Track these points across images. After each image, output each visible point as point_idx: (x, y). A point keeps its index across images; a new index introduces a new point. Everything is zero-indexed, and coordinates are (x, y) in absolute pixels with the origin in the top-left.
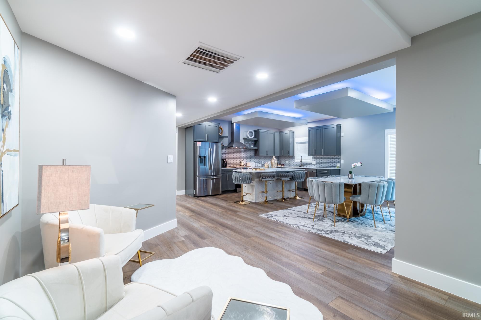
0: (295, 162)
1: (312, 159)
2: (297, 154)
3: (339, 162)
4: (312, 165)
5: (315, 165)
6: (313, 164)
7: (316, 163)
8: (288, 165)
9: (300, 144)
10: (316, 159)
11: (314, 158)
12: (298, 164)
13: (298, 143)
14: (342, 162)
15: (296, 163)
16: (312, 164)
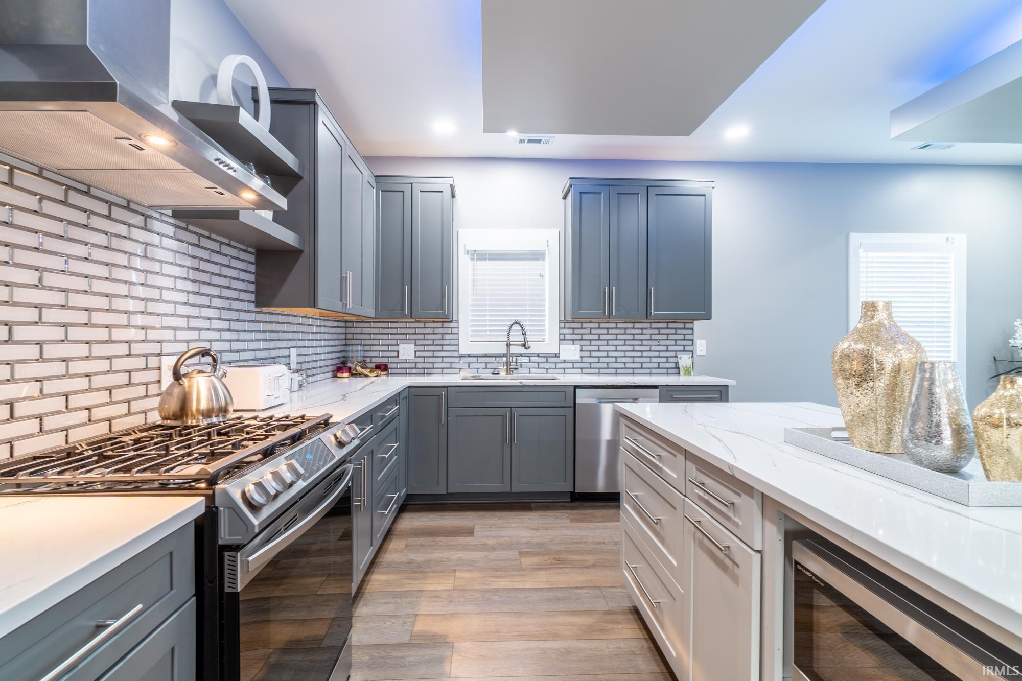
0: (462, 350)
1: (562, 337)
2: (472, 310)
3: (687, 348)
4: (559, 365)
5: (576, 365)
6: (565, 362)
7: (584, 354)
8: (413, 365)
9: (490, 259)
10: (579, 337)
11: (571, 331)
12: (480, 360)
13: (480, 256)
14: (701, 347)
15: (469, 356)
16: (562, 358)
